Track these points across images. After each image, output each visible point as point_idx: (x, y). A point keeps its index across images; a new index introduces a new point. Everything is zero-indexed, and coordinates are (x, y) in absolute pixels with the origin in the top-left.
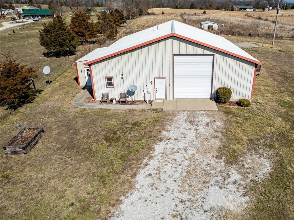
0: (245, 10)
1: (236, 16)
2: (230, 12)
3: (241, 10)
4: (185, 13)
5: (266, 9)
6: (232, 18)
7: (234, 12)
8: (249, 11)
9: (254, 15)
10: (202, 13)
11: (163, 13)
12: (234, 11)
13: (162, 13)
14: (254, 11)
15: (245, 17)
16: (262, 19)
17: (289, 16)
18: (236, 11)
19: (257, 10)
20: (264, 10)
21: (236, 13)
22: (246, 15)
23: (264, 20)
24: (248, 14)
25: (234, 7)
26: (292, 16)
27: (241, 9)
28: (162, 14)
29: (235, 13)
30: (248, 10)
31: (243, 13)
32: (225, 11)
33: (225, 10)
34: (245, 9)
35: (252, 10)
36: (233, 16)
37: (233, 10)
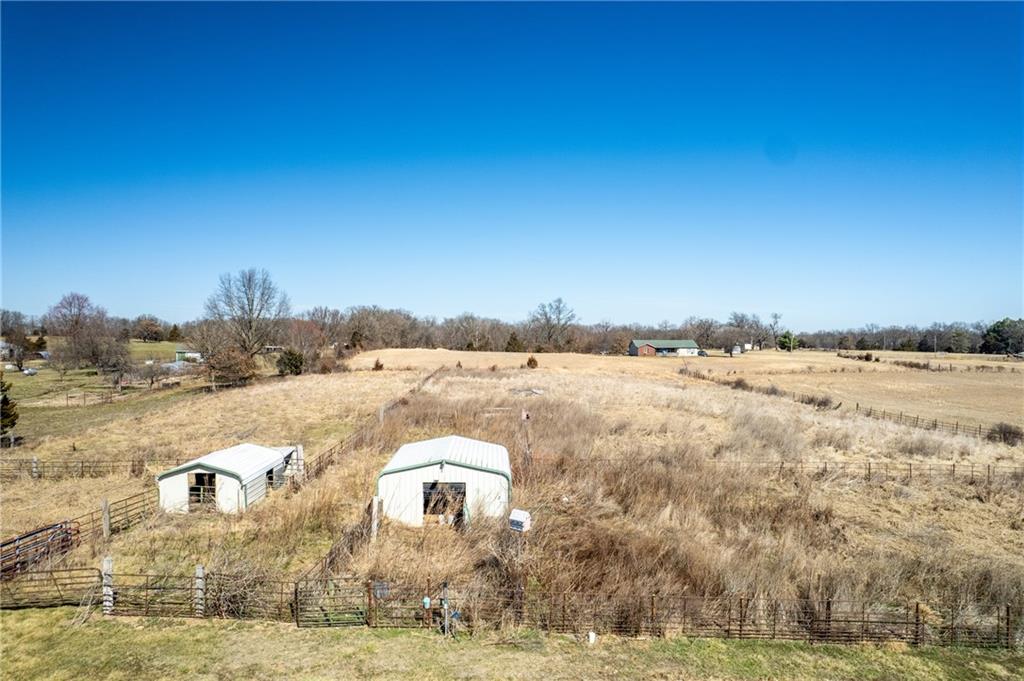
0: (673, 354)
1: (647, 376)
2: (624, 361)
3: (661, 354)
4: (459, 365)
5: (737, 351)
6: (628, 387)
7: (636, 361)
8: (686, 355)
9: (710, 371)
10: (522, 367)
11: (378, 367)
12: (637, 355)
13: (373, 366)
14: (701, 354)
15: (682, 380)
16: (751, 389)
17: (835, 371)
18: (645, 355)
19: (708, 352)
20: (729, 350)
21: (643, 362)
22: (682, 372)
23: (759, 390)
24: (690, 368)
25: (637, 343)
26: (843, 370)
27: (658, 350)
28: (373, 369)
29: (641, 365)
30: (682, 352)
31: (665, 361)
32: (609, 357)
33: (610, 354)
34: (673, 350)
35: (696, 354)
36: (636, 375)
37: (633, 352)
